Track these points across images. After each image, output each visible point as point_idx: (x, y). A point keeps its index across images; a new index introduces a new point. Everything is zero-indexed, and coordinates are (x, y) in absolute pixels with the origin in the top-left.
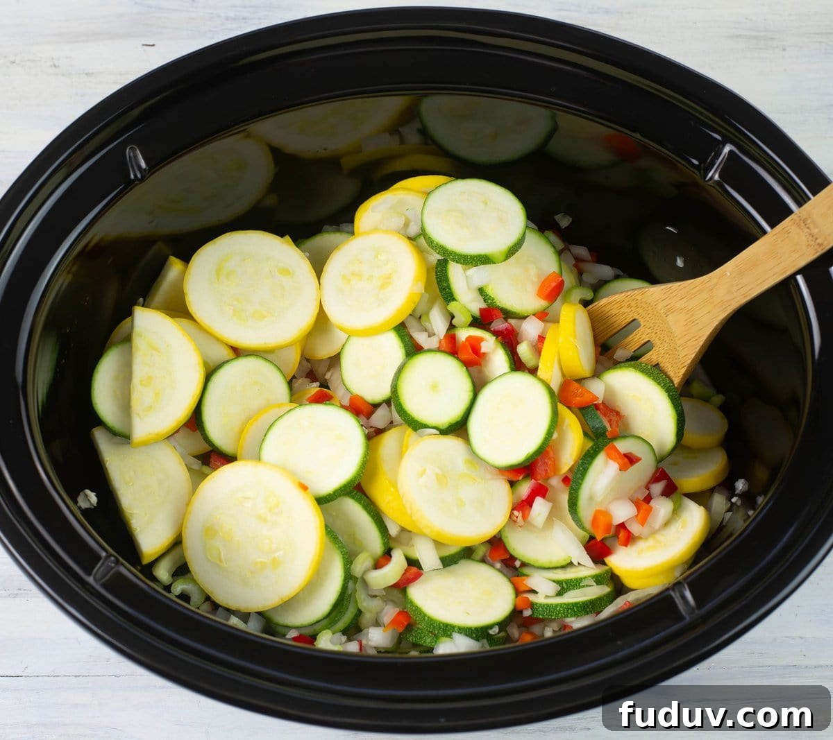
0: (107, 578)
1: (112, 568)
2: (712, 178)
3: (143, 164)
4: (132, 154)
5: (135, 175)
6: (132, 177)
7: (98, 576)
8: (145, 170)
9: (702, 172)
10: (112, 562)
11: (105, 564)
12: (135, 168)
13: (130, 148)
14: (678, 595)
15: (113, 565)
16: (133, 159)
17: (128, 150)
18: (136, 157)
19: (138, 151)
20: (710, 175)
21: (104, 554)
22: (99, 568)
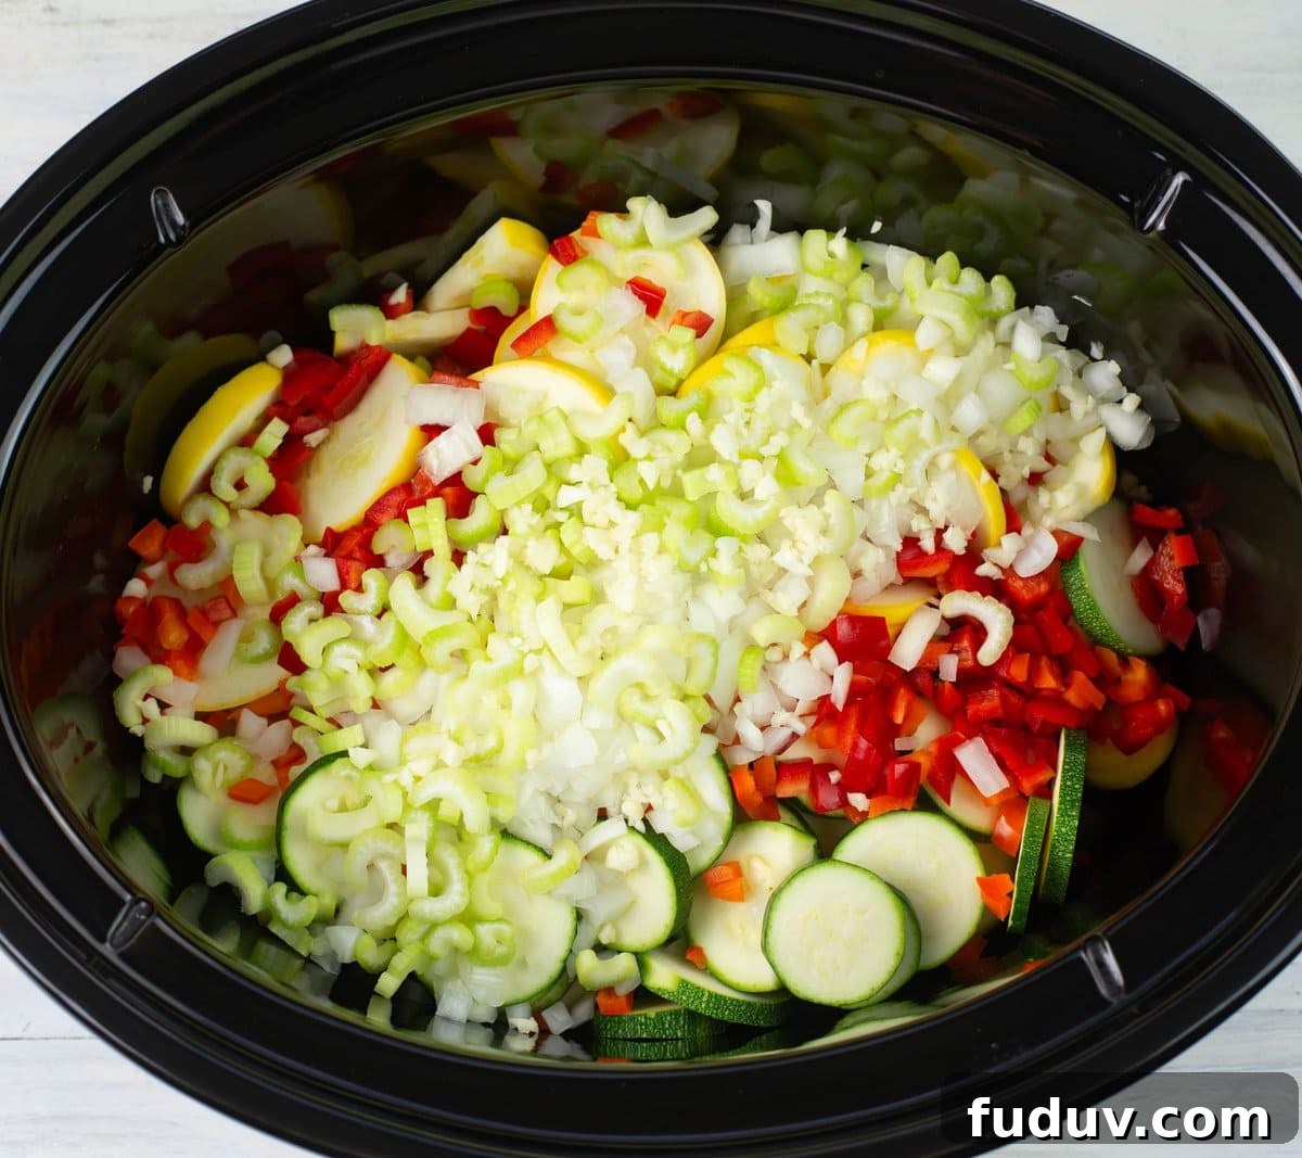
0: (133, 941)
2: (1153, 226)
3: (180, 219)
4: (160, 202)
6: (162, 239)
7: (119, 938)
8: (184, 225)
9: (1136, 217)
10: (142, 912)
11: (131, 915)
12: (167, 224)
13: (157, 192)
15: (143, 917)
16: (162, 210)
17: (152, 198)
18: (166, 205)
19: (171, 196)
20: (1151, 221)
21: (128, 897)
22: (119, 925)
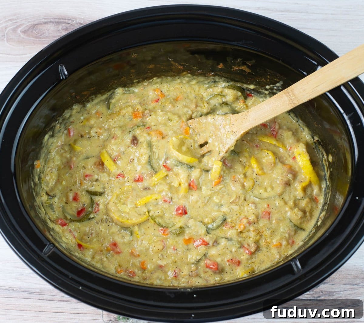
0: (49, 253)
1: (52, 249)
3: (66, 73)
4: (61, 68)
5: (63, 77)
6: (61, 78)
7: (46, 252)
8: (67, 75)
11: (49, 247)
12: (63, 74)
13: (60, 66)
14: (294, 263)
16: (62, 70)
17: (59, 67)
18: (63, 69)
19: (64, 67)
21: (48, 243)
22: (46, 249)
